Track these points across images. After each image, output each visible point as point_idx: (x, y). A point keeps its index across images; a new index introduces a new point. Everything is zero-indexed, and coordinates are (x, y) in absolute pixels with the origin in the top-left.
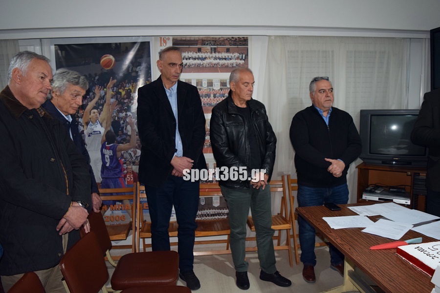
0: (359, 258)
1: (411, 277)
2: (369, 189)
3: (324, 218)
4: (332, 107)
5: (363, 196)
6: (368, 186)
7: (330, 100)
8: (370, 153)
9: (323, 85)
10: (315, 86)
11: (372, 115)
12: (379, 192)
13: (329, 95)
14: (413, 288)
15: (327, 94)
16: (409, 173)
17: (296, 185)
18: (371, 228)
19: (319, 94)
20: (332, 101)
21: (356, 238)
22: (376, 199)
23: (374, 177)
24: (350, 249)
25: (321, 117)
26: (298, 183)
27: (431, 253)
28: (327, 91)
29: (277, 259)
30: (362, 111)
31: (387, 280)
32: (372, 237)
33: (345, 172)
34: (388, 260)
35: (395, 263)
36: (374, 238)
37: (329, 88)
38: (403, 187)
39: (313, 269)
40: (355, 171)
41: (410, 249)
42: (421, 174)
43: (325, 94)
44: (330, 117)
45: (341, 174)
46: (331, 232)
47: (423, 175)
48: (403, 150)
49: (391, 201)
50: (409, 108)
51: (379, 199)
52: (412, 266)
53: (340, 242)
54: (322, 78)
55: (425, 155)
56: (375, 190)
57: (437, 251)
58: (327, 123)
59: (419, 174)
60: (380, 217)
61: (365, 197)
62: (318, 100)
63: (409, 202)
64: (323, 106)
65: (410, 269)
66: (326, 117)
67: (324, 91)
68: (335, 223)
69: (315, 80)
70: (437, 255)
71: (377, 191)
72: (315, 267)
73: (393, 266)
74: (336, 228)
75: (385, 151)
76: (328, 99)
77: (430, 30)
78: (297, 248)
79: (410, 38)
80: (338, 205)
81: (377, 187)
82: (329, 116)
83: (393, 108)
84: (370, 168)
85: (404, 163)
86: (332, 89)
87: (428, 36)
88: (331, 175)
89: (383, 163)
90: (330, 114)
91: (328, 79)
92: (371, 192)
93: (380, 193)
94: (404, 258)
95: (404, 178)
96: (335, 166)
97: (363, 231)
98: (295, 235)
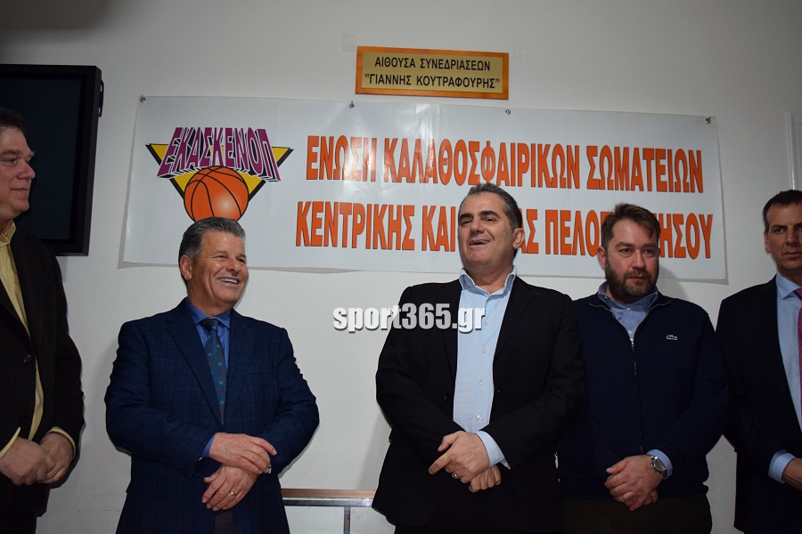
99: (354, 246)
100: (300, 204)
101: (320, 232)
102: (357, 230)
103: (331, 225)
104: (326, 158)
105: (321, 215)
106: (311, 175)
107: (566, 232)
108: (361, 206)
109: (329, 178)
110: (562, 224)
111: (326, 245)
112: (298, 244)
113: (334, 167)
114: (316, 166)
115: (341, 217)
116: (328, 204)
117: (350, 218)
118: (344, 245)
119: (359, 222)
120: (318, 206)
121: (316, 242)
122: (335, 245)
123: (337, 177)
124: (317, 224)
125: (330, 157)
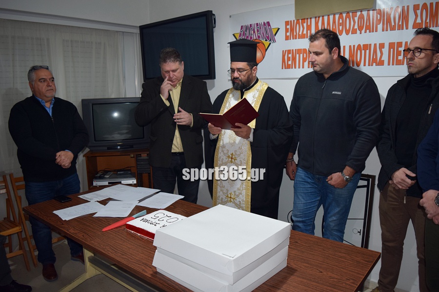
0: (93, 242)
1: (140, 246)
2: (98, 175)
3: (55, 212)
4: (55, 98)
5: (94, 183)
6: (97, 173)
7: (52, 90)
8: (95, 141)
9: (43, 74)
10: (34, 76)
11: (93, 104)
12: (108, 176)
13: (51, 84)
14: (142, 255)
15: (49, 83)
16: (132, 156)
17: (23, 183)
18: (102, 212)
19: (39, 83)
20: (54, 90)
21: (88, 224)
22: (106, 183)
23: (102, 163)
24: (83, 236)
25: (43, 108)
26: (25, 180)
27: (154, 221)
28: (48, 80)
29: (11, 268)
30: (83, 101)
31: (120, 255)
32: (104, 220)
33: (74, 162)
34: (120, 237)
35: (126, 238)
36: (106, 220)
37: (50, 77)
38: (130, 168)
39: (53, 266)
40: (83, 160)
41: (137, 223)
42: (142, 155)
43: (46, 84)
44: (53, 108)
45: (70, 165)
46: (63, 224)
47: (144, 156)
48: (125, 135)
49: (120, 183)
50: (127, 97)
51: (109, 183)
52: (140, 236)
53: (73, 232)
54: (41, 67)
55: (144, 137)
56: (105, 175)
57: (158, 218)
58: (51, 114)
59: (140, 155)
60: (110, 199)
61: (96, 183)
62: (39, 89)
63: (135, 182)
64: (45, 96)
65: (138, 239)
66: (49, 108)
67: (45, 80)
68: (67, 214)
69: (34, 69)
70: (158, 222)
71: (106, 176)
72: (55, 265)
73: (124, 241)
74: (68, 219)
75: (109, 137)
76: (49, 88)
77: (139, 25)
78: (32, 250)
79: (123, 32)
80: (69, 196)
81: (106, 172)
82: (52, 106)
83: (113, 97)
84: (96, 155)
85: (128, 147)
86: (53, 78)
87: (138, 31)
88: (60, 167)
89: (108, 149)
90: (53, 105)
91: (47, 68)
92: (101, 178)
93: (109, 178)
94: (132, 232)
95: (129, 160)
96: (63, 157)
97: (95, 216)
98: (28, 237)
99: (303, 67)
100: (283, 51)
101: (290, 63)
102: (304, 60)
103: (294, 59)
104: (292, 30)
105: (290, 55)
106: (287, 38)
107: (399, 53)
108: (306, 49)
109: (293, 39)
110: (397, 49)
111: (292, 68)
112: (282, 69)
113: (295, 34)
114: (288, 34)
115: (298, 55)
116: (293, 50)
117: (301, 55)
118: (299, 67)
119: (305, 57)
120: (289, 52)
121: (288, 67)
122: (295, 68)
123: (296, 38)
124: (289, 59)
125: (293, 29)
